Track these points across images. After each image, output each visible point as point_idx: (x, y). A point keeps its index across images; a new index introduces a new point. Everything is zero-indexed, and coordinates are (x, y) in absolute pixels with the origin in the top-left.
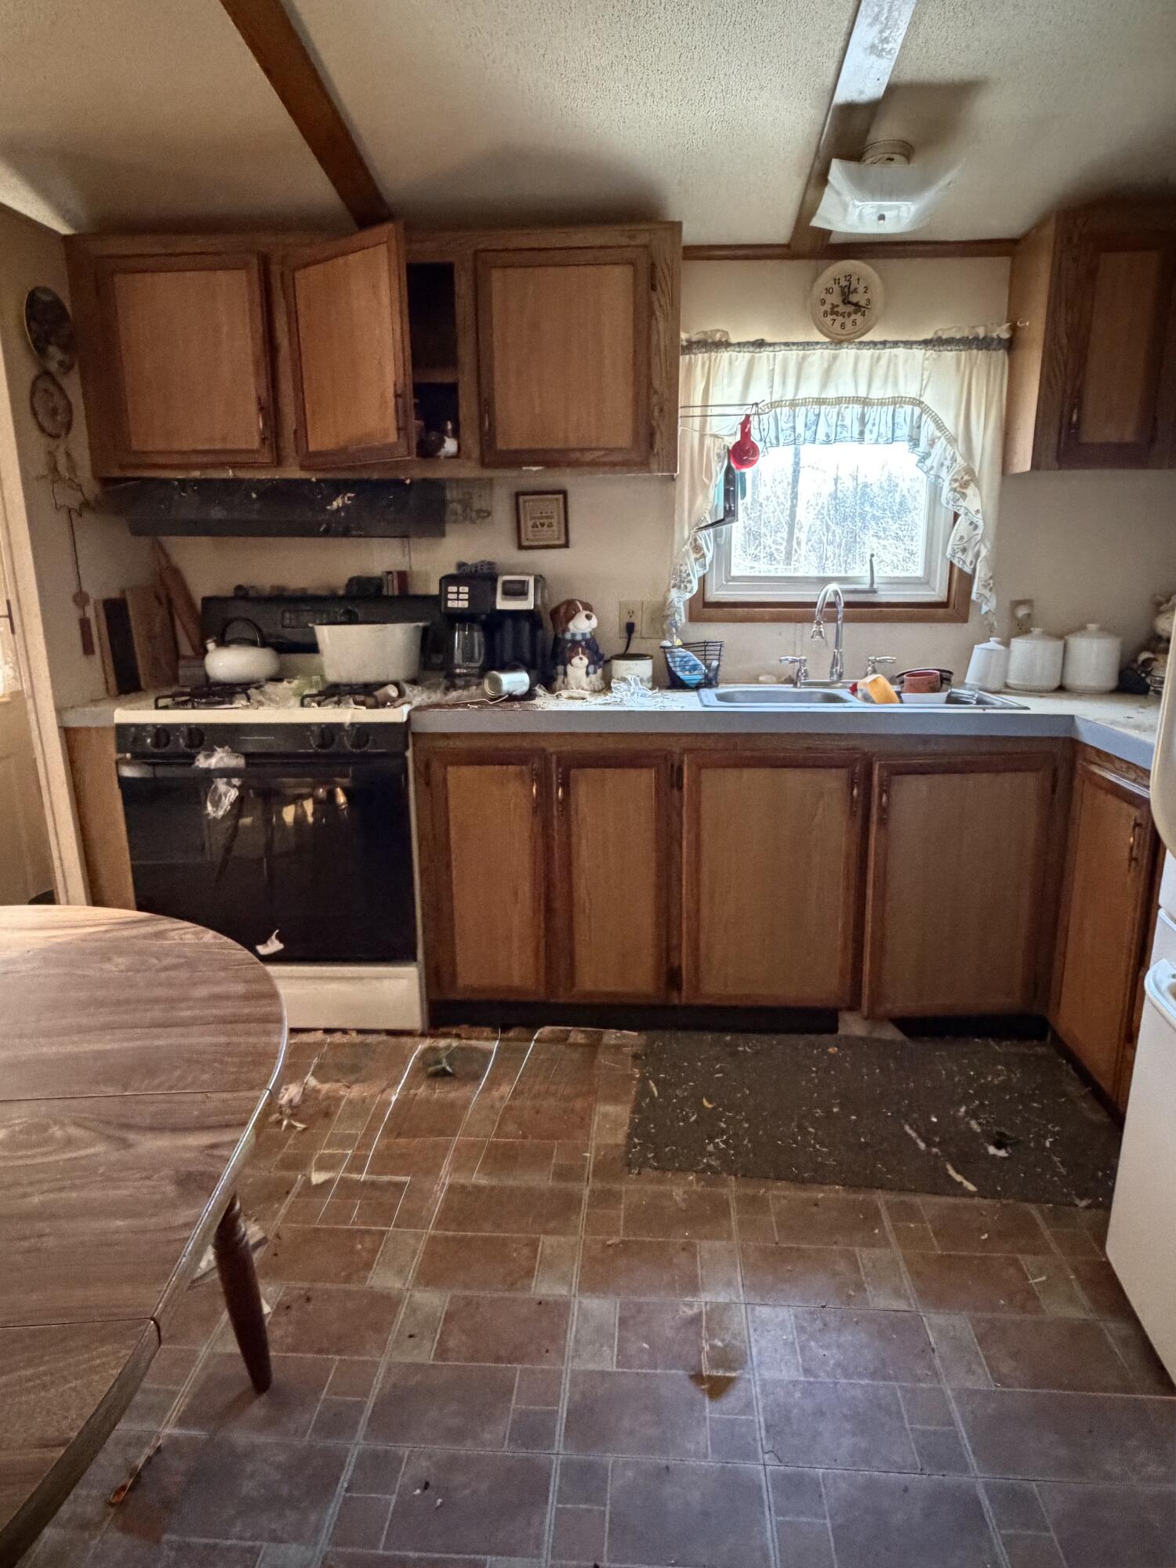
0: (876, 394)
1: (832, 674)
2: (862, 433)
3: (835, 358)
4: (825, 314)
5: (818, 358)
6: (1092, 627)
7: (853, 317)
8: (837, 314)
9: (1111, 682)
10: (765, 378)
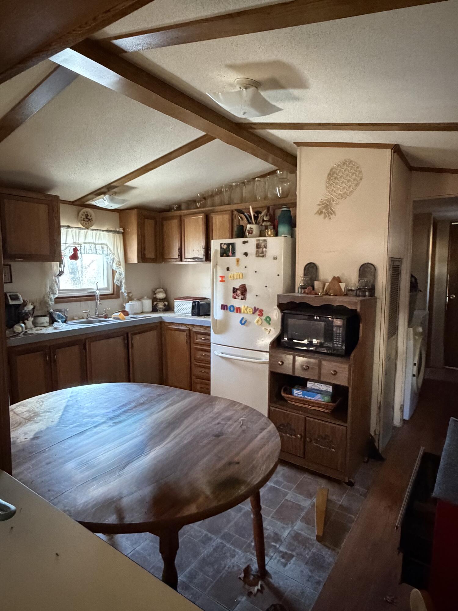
0: (97, 242)
1: (96, 315)
2: (96, 252)
3: (87, 232)
4: (82, 220)
5: (83, 232)
6: (145, 297)
7: (88, 222)
8: (84, 221)
9: (151, 310)
10: (71, 236)
